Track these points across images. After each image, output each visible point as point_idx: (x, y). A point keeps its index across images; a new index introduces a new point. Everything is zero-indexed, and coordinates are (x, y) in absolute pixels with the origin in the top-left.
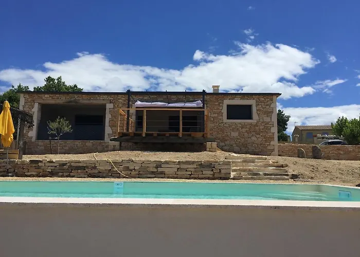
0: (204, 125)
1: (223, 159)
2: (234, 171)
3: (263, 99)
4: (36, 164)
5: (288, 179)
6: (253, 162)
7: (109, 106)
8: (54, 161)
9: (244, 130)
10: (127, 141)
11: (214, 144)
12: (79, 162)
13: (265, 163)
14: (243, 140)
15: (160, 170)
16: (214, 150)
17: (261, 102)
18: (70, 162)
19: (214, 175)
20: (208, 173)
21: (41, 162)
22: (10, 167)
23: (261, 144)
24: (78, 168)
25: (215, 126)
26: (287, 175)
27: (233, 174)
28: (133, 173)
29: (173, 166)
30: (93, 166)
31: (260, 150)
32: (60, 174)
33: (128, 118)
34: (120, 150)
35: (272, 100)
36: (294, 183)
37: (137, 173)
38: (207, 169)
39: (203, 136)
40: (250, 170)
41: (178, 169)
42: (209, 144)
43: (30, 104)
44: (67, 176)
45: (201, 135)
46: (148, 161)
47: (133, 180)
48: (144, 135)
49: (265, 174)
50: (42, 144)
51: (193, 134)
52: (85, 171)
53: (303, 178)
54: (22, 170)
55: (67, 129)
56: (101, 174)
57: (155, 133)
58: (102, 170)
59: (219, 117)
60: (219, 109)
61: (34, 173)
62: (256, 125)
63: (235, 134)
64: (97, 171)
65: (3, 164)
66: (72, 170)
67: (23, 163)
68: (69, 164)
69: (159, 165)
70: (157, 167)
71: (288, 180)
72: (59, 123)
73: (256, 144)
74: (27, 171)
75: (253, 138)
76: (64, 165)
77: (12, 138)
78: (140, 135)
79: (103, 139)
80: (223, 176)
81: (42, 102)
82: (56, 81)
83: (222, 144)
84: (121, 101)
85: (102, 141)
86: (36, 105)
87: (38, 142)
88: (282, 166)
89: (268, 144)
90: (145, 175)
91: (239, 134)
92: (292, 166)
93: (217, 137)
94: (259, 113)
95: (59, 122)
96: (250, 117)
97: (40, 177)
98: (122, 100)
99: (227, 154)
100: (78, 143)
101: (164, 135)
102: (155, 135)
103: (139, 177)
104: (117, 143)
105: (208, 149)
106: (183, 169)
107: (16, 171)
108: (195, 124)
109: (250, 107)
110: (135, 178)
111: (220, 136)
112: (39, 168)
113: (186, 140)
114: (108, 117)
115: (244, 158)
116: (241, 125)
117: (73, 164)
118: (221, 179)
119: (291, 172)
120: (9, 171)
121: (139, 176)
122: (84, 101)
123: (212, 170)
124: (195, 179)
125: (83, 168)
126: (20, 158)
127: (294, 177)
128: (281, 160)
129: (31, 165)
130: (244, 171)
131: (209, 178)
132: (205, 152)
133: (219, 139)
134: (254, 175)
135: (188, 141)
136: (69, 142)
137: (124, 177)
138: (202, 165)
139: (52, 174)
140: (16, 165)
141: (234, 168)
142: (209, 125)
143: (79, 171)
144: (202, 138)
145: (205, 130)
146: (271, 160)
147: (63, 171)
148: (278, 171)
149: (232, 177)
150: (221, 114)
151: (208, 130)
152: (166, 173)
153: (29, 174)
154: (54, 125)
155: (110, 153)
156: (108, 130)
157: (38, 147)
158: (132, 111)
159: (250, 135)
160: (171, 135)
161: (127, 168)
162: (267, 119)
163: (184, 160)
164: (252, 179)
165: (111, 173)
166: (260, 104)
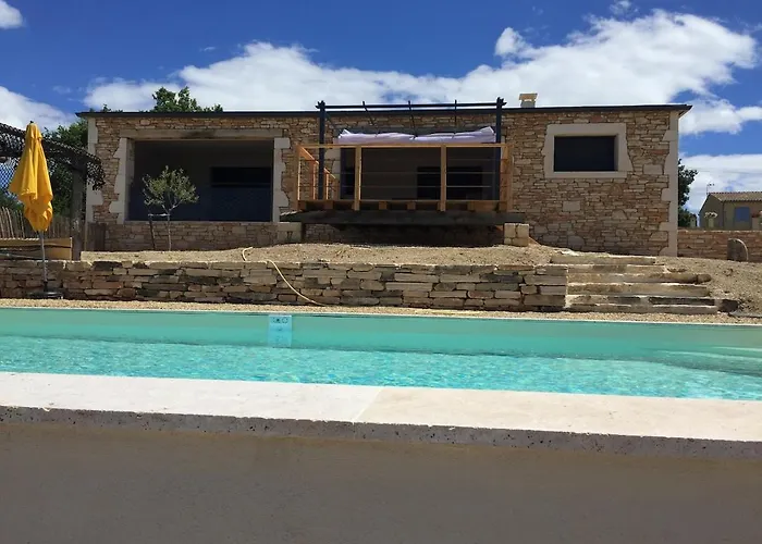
0: (498, 182)
1: (543, 263)
2: (573, 290)
3: (645, 121)
4: (108, 270)
5: (712, 313)
6: (621, 270)
7: (281, 144)
8: (147, 263)
9: (595, 196)
10: (318, 220)
11: (524, 228)
12: (204, 267)
13: (650, 273)
14: (591, 220)
15: (390, 286)
16: (521, 242)
17: (640, 128)
18: (184, 267)
19: (522, 299)
20: (509, 295)
21: (119, 265)
22: (51, 277)
23: (635, 230)
24: (202, 280)
25: (524, 188)
26: (712, 302)
27: (569, 299)
28: (327, 293)
29: (424, 278)
30: (236, 275)
31: (633, 244)
32: (163, 294)
33: (321, 170)
34: (303, 241)
35: (667, 122)
36: (731, 322)
37: (336, 293)
38: (505, 286)
39: (497, 209)
40: (613, 289)
41: (435, 284)
42: (509, 228)
43: (109, 140)
44: (177, 300)
45: (493, 207)
46: (363, 265)
47: (328, 310)
48: (356, 207)
49: (654, 300)
50: (139, 229)
51: (472, 203)
52: (217, 288)
53: (754, 309)
54: (78, 283)
55: (186, 194)
56: (253, 296)
57: (383, 203)
58: (255, 286)
59: (536, 167)
60: (534, 147)
61: (105, 292)
62: (626, 184)
63: (572, 206)
64: (244, 289)
65: (37, 271)
66: (188, 285)
67: (81, 268)
68: (179, 272)
69: (388, 274)
70: (384, 281)
71: (715, 313)
72: (168, 183)
73: (624, 229)
74: (89, 286)
75: (618, 216)
76: (171, 272)
77: (50, 210)
78: (348, 207)
79: (269, 219)
80: (545, 302)
81: (134, 135)
82: (177, 98)
83: (540, 230)
84: (305, 131)
85: (266, 223)
86: (123, 143)
87: (131, 225)
88: (696, 280)
89: (654, 228)
90: (357, 300)
91: (583, 205)
92: (723, 278)
93: (529, 214)
94: (632, 153)
95: (169, 179)
96: (611, 166)
97: (117, 299)
98: (310, 128)
99: (554, 251)
100: (215, 227)
101: (404, 207)
102: (383, 207)
103: (341, 304)
104: (295, 226)
105: (507, 240)
106: (447, 284)
107: (65, 286)
108: (479, 180)
109: (610, 141)
110: (331, 304)
111: (536, 211)
112: (113, 279)
113: (455, 218)
114: (279, 168)
115: (595, 261)
116: (587, 185)
117: (189, 272)
118: (539, 309)
119: (719, 294)
120: (50, 285)
121: (343, 301)
122: (225, 132)
123: (519, 289)
124: (476, 308)
125: (214, 281)
126: (76, 256)
127: (729, 307)
128: (693, 265)
129: (98, 273)
130: (599, 290)
131: (510, 309)
132: (500, 247)
133: (534, 218)
134: (625, 302)
135: (460, 221)
136: (196, 224)
137: (307, 304)
138: (492, 277)
139: (144, 294)
140: (63, 273)
141: (573, 284)
142: (512, 186)
143: (204, 287)
144: (494, 213)
145: (502, 197)
146: (666, 264)
147: (170, 287)
148: (686, 292)
149: (568, 304)
150: (540, 158)
151: (510, 194)
152: (406, 294)
153: (94, 292)
154: (157, 186)
155: (278, 247)
156: (279, 200)
157: (132, 236)
158: (333, 153)
159: (609, 208)
160: (419, 207)
161: (314, 283)
162: (654, 170)
163: (449, 264)
164: (619, 310)
165: (275, 293)
166: (637, 132)
